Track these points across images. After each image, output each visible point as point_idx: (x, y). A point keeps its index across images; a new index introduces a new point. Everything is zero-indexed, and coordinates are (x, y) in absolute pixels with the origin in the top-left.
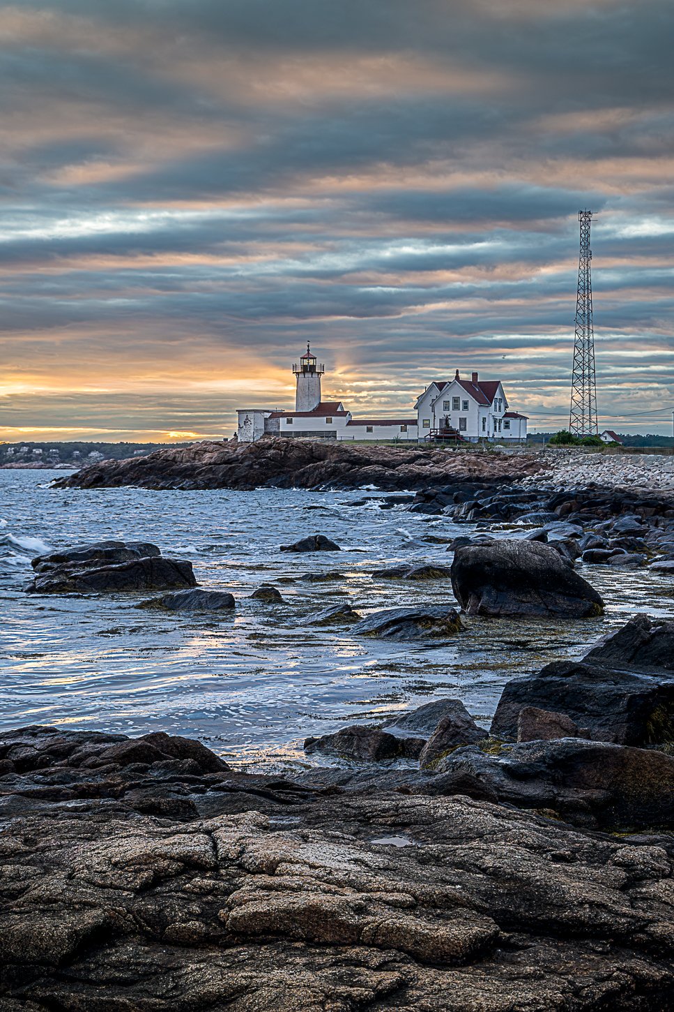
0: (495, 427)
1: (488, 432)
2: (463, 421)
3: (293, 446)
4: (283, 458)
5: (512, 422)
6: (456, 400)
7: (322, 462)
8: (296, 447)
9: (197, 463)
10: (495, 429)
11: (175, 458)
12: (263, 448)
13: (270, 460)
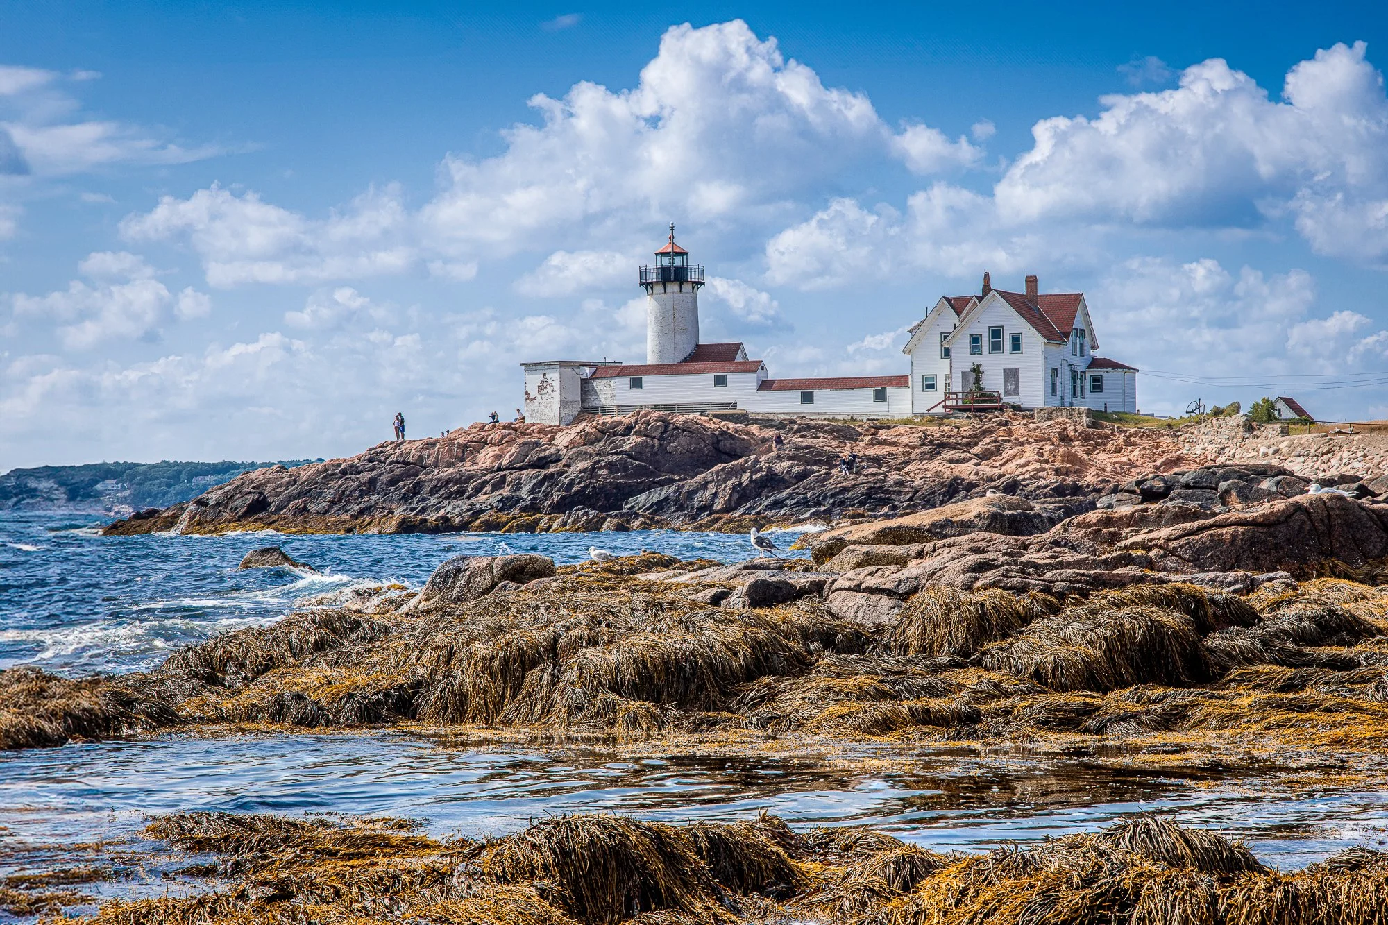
0: (1075, 387)
1: (1062, 399)
2: (1011, 376)
3: (677, 428)
4: (656, 453)
5: (1108, 376)
6: (996, 333)
7: (741, 461)
8: (684, 430)
9: (467, 467)
10: (1075, 393)
11: (421, 457)
12: (615, 434)
13: (631, 457)
